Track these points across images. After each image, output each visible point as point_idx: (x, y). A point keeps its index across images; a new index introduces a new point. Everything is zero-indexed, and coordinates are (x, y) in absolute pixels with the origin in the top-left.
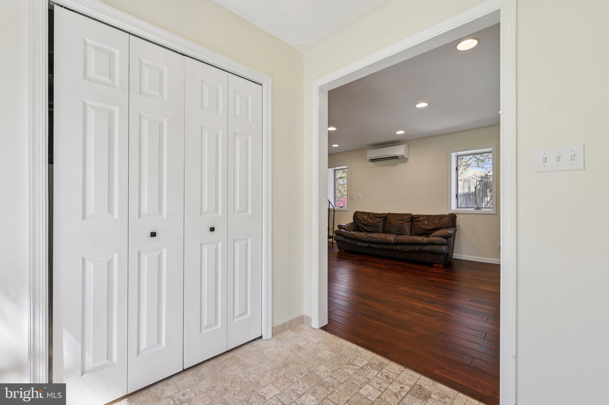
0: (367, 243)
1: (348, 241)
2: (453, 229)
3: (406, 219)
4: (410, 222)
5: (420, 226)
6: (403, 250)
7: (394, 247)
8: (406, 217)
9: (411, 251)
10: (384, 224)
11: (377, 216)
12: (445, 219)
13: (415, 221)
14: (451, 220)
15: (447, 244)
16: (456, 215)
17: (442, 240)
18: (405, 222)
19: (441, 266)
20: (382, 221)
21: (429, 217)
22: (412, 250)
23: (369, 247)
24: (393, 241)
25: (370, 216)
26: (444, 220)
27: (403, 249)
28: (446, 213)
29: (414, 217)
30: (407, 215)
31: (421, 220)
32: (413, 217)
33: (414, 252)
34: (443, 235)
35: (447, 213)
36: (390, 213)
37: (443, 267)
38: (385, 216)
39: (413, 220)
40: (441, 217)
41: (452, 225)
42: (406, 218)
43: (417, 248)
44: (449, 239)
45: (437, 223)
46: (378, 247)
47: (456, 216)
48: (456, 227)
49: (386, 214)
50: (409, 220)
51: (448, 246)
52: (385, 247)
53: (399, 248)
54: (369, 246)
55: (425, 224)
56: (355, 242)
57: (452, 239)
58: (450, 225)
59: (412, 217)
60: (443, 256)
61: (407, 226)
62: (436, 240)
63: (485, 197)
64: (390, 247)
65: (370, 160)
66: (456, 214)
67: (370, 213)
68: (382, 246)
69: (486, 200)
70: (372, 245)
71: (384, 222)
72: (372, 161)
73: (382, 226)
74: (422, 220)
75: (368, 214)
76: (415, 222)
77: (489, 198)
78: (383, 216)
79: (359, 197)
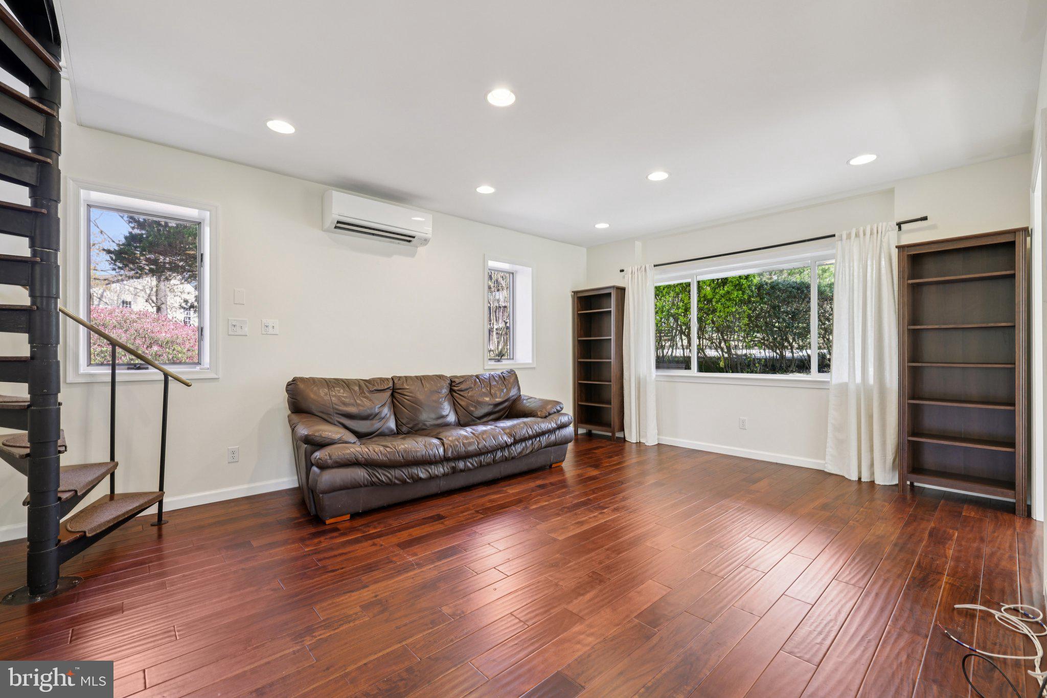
10: (394, 409)
25: (354, 390)
29: (457, 381)
31: (472, 386)
38: (391, 385)
42: (443, 386)
59: (450, 383)
65: (339, 222)
71: (393, 401)
79: (271, 331)
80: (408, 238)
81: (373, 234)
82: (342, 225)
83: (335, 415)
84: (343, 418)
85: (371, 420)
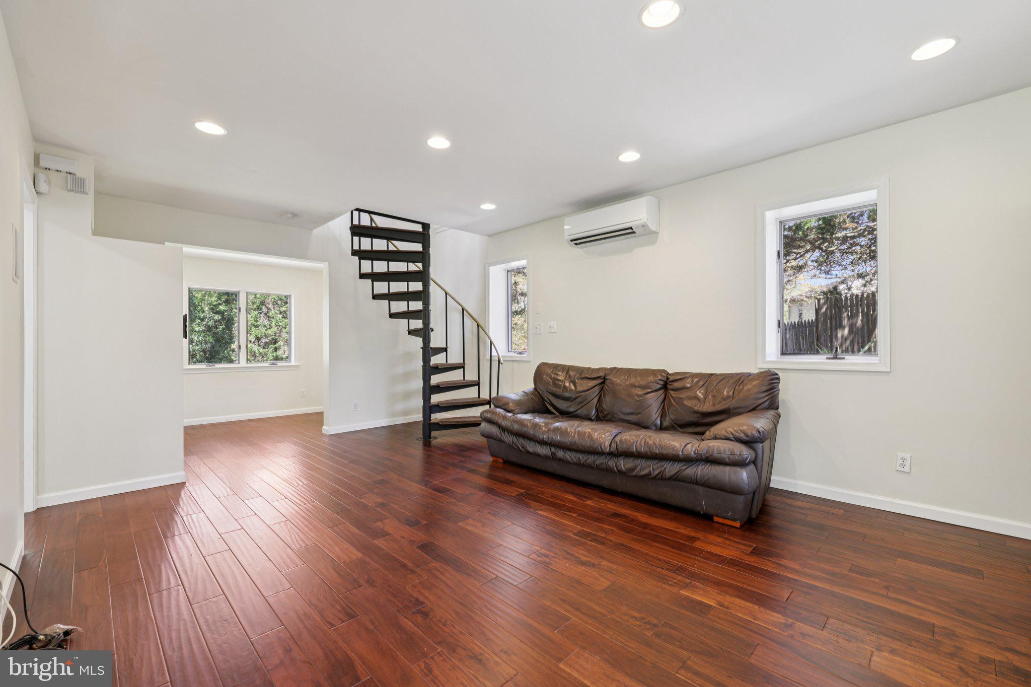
0: (548, 447)
1: (508, 438)
2: (772, 413)
3: (651, 384)
4: (662, 391)
5: (685, 402)
6: (634, 473)
7: (612, 463)
8: (651, 378)
9: (653, 476)
10: (600, 396)
11: (586, 376)
12: (749, 387)
13: (673, 390)
14: (765, 388)
15: (754, 462)
16: (777, 374)
17: (737, 452)
18: (649, 390)
19: (738, 524)
20: (597, 388)
21: (707, 379)
22: (656, 472)
23: (554, 457)
24: (607, 444)
25: (569, 374)
26: (746, 388)
27: (633, 470)
28: (753, 369)
29: (671, 378)
30: (654, 372)
31: (689, 386)
32: (668, 379)
33: (660, 478)
34: (742, 435)
35: (754, 371)
36: (615, 368)
37: (741, 527)
38: (601, 374)
39: (669, 387)
40: (739, 379)
41: (767, 403)
42: (652, 382)
43: (671, 469)
44: (760, 445)
45: (728, 397)
46: (575, 460)
47: (778, 379)
48: (777, 408)
49: (606, 369)
50: (659, 386)
51: (756, 467)
52: (591, 459)
53: (624, 464)
54: (553, 454)
55: (697, 398)
56: (523, 441)
57: (767, 444)
58: (761, 401)
59: (665, 380)
60: (741, 498)
61: (654, 401)
62: (722, 449)
63: (836, 329)
64: (600, 461)
65: (572, 241)
66: (777, 372)
67: (573, 367)
68: (582, 458)
69: (839, 335)
70: (560, 454)
71: (602, 389)
72: (576, 244)
73: (595, 400)
74: (691, 387)
75: (567, 369)
76: (672, 393)
77: (846, 331)
78: (598, 375)
79: (552, 330)
80: (628, 231)
81: (605, 238)
82: (578, 241)
83: (546, 392)
84: (551, 395)
85: (571, 401)
